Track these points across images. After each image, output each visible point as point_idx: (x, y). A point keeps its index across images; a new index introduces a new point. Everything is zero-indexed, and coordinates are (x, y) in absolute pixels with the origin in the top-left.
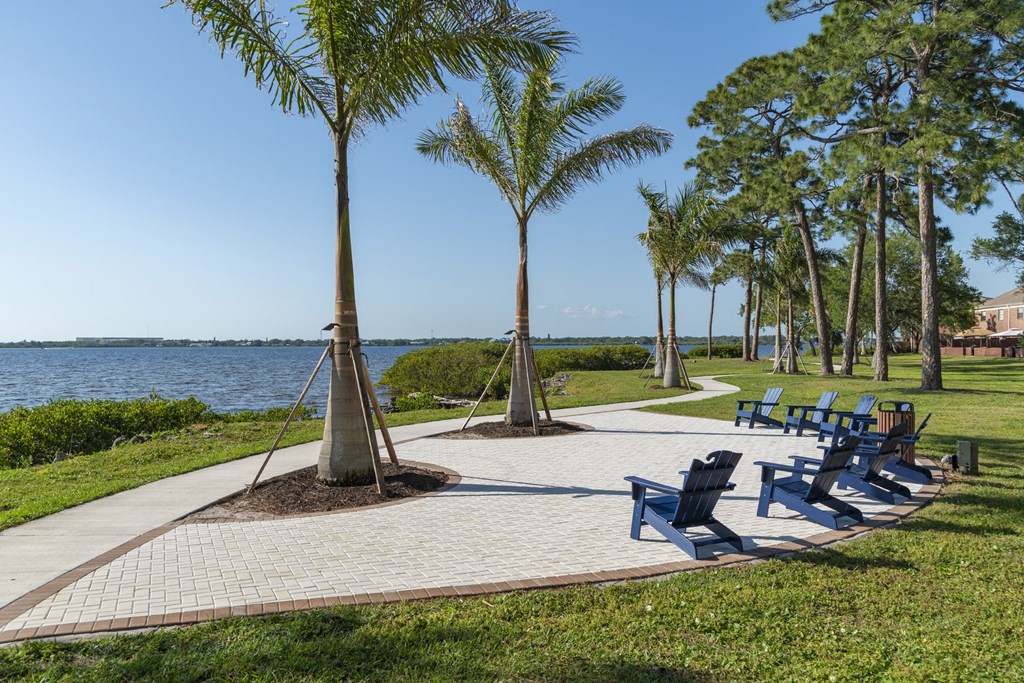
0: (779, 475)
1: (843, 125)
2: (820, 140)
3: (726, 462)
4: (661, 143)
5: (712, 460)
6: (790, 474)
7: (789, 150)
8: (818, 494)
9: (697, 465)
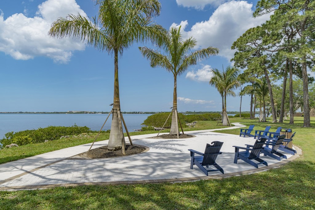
0: (240, 150)
1: (278, 46)
2: (270, 51)
3: (218, 145)
4: (216, 52)
5: (213, 144)
6: (245, 150)
7: (262, 55)
8: (253, 156)
9: (208, 146)
